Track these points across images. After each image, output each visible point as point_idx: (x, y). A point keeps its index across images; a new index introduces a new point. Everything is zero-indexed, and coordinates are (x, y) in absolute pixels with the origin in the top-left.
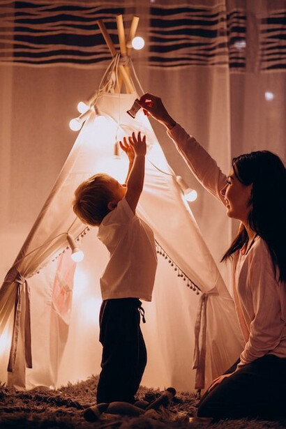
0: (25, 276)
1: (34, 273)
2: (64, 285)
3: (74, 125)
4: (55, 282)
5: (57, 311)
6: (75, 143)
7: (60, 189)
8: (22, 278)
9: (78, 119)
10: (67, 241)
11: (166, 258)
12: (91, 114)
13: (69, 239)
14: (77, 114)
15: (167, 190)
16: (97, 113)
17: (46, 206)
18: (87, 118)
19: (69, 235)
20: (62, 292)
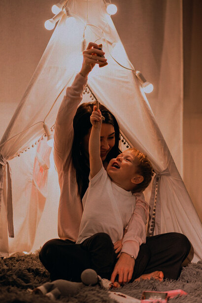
0: (7, 158)
1: (15, 155)
2: (43, 164)
3: (48, 25)
4: (35, 162)
5: (37, 187)
6: (50, 40)
7: (37, 81)
8: (4, 159)
9: (52, 19)
10: (43, 129)
11: (125, 143)
12: (63, 15)
13: (45, 127)
14: (51, 16)
15: (127, 82)
16: (68, 14)
17: (25, 96)
18: (60, 18)
19: (46, 123)
20: (41, 170)
